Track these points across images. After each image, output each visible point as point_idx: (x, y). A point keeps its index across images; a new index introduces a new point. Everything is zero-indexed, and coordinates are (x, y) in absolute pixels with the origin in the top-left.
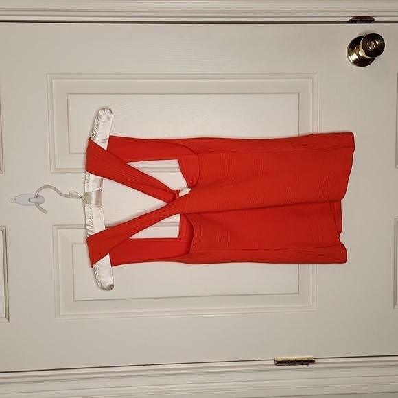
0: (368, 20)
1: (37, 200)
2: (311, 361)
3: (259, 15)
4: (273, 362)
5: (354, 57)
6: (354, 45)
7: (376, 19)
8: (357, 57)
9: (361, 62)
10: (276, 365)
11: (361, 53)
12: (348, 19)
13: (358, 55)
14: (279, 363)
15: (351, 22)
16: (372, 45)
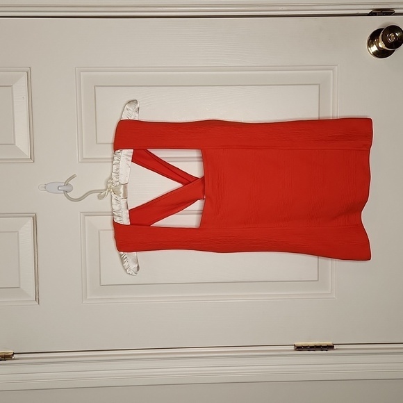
0: (388, 12)
1: (65, 188)
2: (330, 347)
3: (280, 8)
4: (293, 348)
5: (374, 49)
6: (374, 37)
7: (396, 11)
8: (377, 49)
9: (381, 54)
10: (295, 350)
11: (381, 45)
12: (368, 12)
13: (378, 47)
14: (299, 348)
15: (371, 14)
16: (392, 37)
